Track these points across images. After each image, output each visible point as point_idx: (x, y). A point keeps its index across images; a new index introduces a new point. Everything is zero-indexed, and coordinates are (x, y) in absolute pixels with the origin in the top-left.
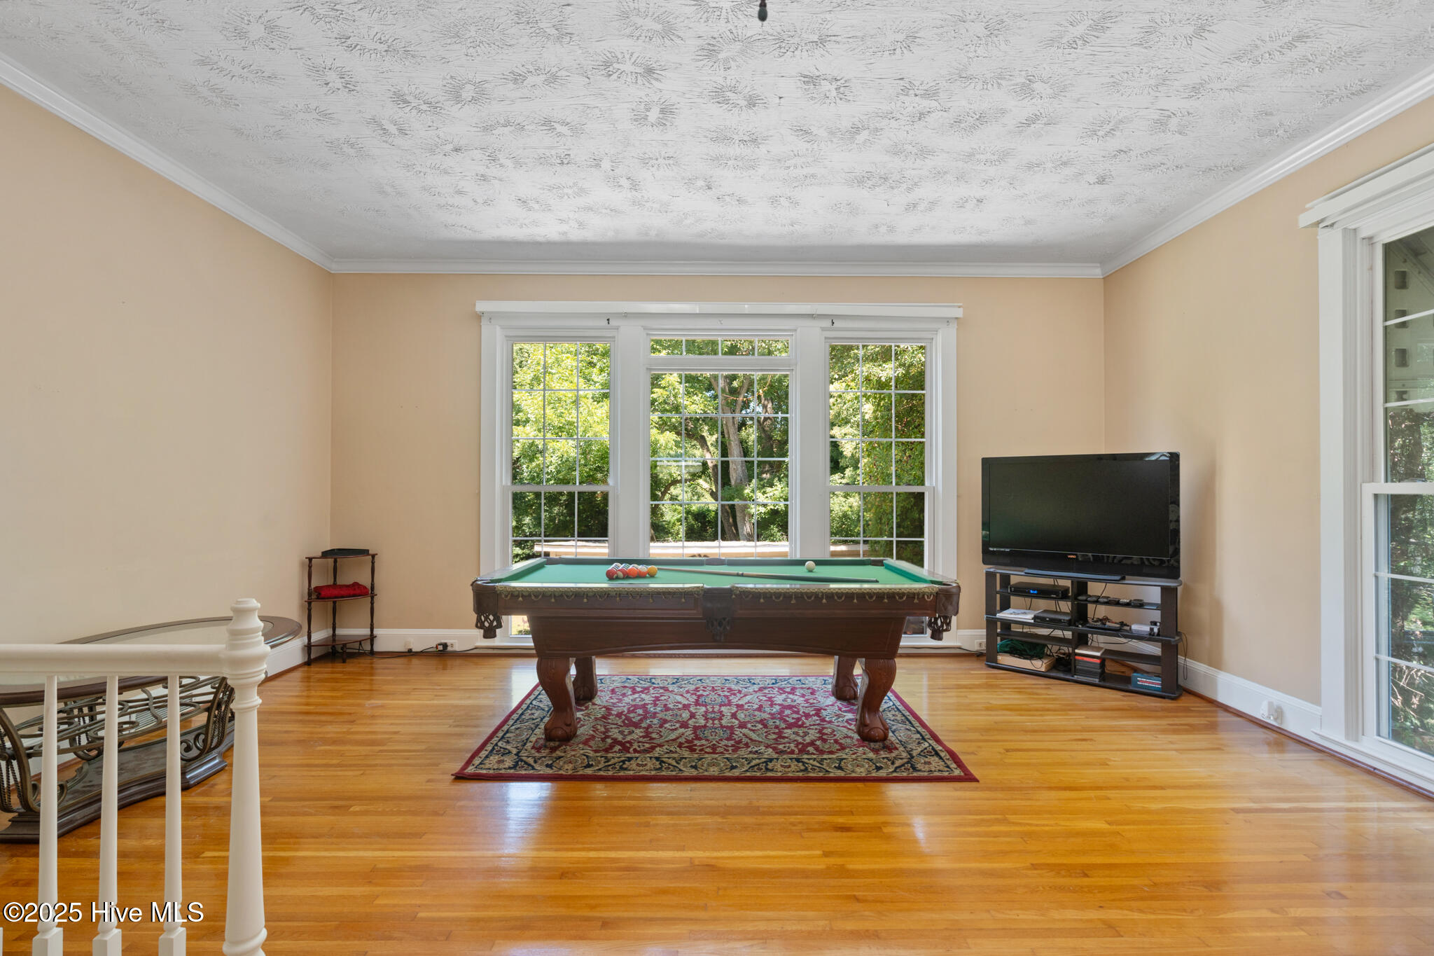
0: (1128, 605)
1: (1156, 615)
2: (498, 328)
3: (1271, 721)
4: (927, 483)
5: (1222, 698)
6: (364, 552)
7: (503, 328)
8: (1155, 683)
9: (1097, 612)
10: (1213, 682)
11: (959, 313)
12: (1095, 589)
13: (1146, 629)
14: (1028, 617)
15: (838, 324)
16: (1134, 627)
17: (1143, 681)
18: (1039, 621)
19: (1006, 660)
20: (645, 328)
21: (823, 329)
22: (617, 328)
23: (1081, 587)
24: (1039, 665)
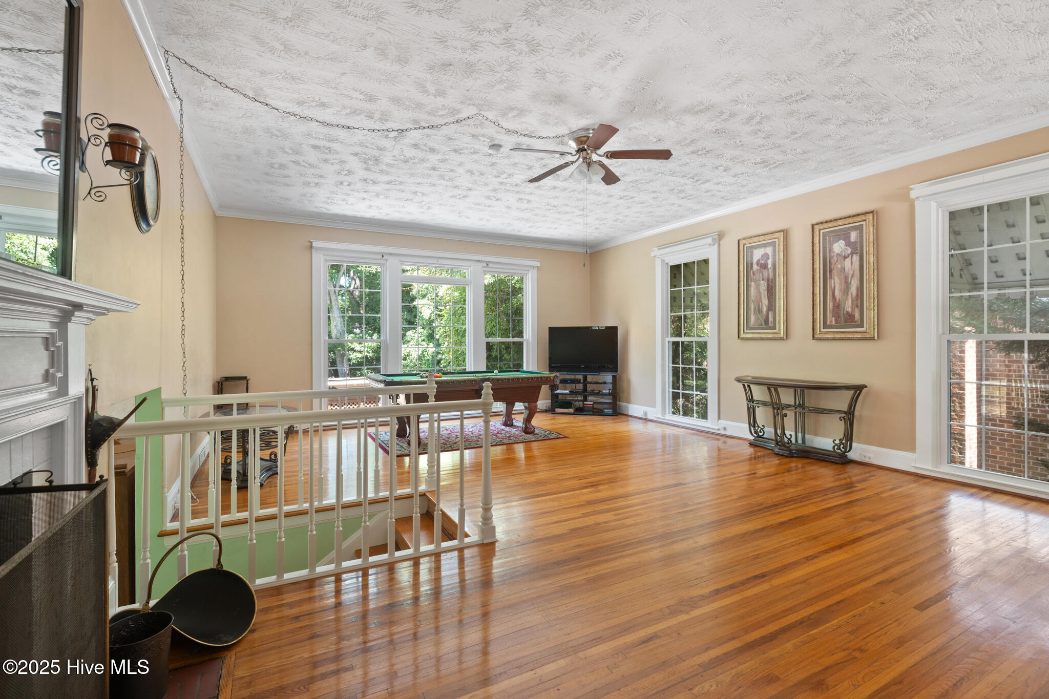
0: (601, 383)
1: (610, 386)
2: (322, 255)
3: (644, 417)
4: (524, 338)
5: (630, 414)
6: (245, 378)
7: (324, 255)
8: (610, 411)
9: (590, 387)
10: (627, 408)
11: (538, 264)
12: (590, 378)
13: (608, 391)
14: (567, 392)
15: (490, 265)
16: (604, 391)
17: (607, 411)
18: (572, 393)
19: (558, 410)
20: (400, 261)
21: (483, 267)
22: (386, 260)
23: (585, 378)
24: (571, 411)
